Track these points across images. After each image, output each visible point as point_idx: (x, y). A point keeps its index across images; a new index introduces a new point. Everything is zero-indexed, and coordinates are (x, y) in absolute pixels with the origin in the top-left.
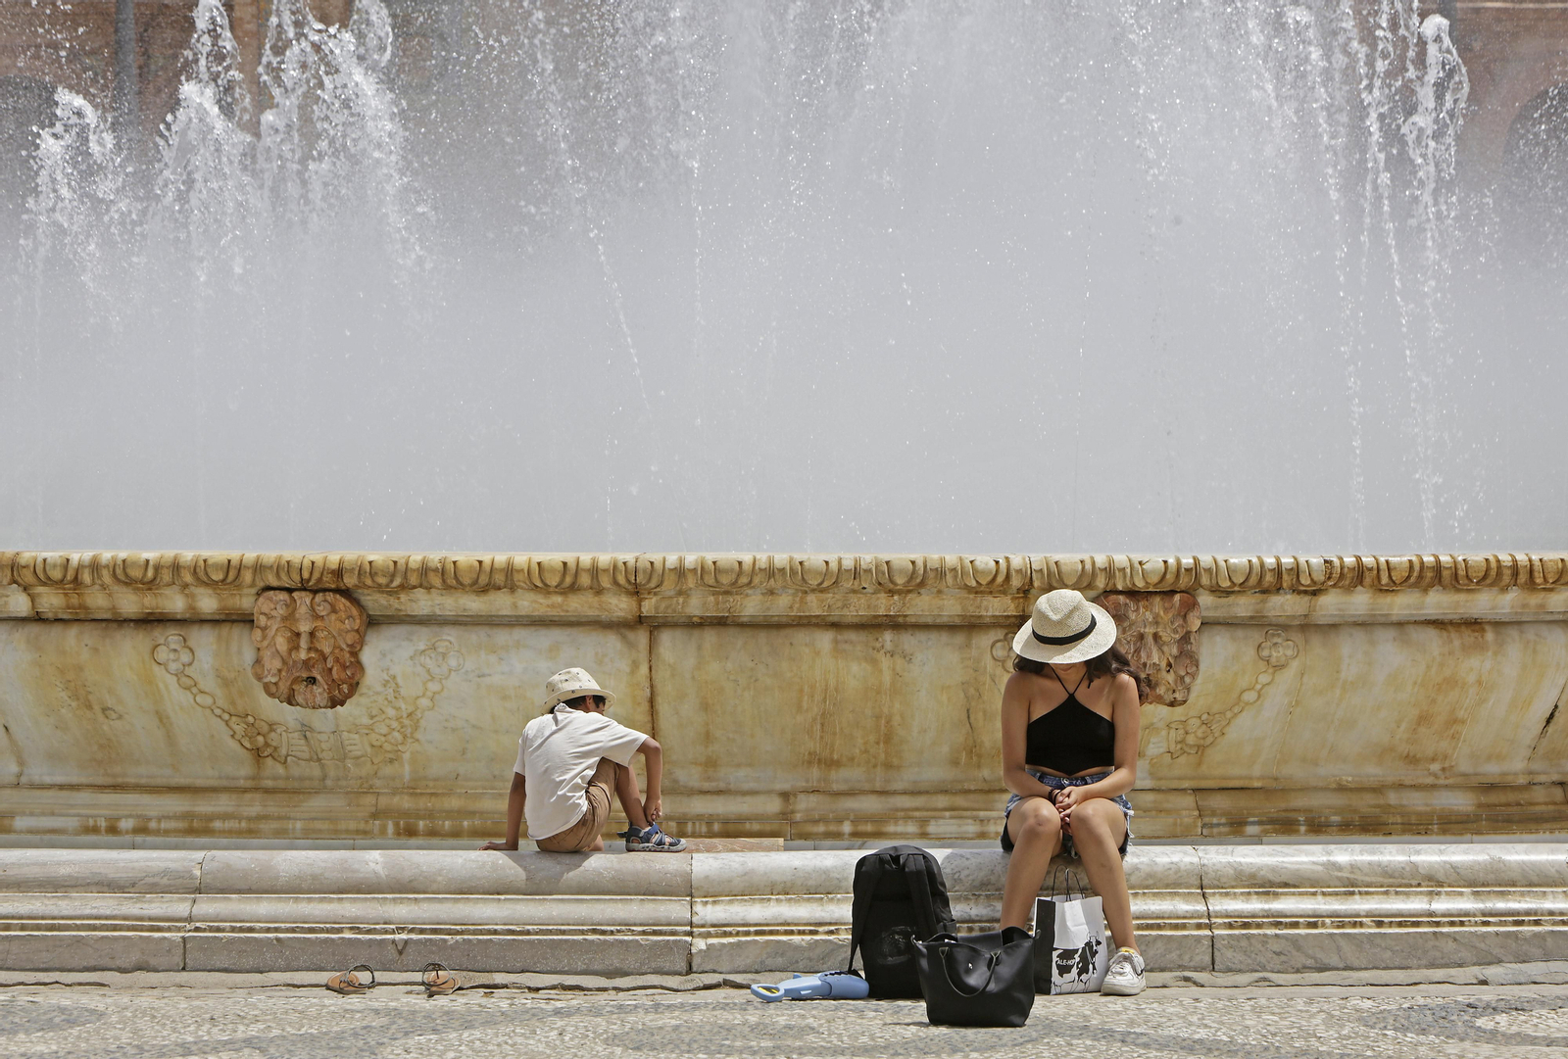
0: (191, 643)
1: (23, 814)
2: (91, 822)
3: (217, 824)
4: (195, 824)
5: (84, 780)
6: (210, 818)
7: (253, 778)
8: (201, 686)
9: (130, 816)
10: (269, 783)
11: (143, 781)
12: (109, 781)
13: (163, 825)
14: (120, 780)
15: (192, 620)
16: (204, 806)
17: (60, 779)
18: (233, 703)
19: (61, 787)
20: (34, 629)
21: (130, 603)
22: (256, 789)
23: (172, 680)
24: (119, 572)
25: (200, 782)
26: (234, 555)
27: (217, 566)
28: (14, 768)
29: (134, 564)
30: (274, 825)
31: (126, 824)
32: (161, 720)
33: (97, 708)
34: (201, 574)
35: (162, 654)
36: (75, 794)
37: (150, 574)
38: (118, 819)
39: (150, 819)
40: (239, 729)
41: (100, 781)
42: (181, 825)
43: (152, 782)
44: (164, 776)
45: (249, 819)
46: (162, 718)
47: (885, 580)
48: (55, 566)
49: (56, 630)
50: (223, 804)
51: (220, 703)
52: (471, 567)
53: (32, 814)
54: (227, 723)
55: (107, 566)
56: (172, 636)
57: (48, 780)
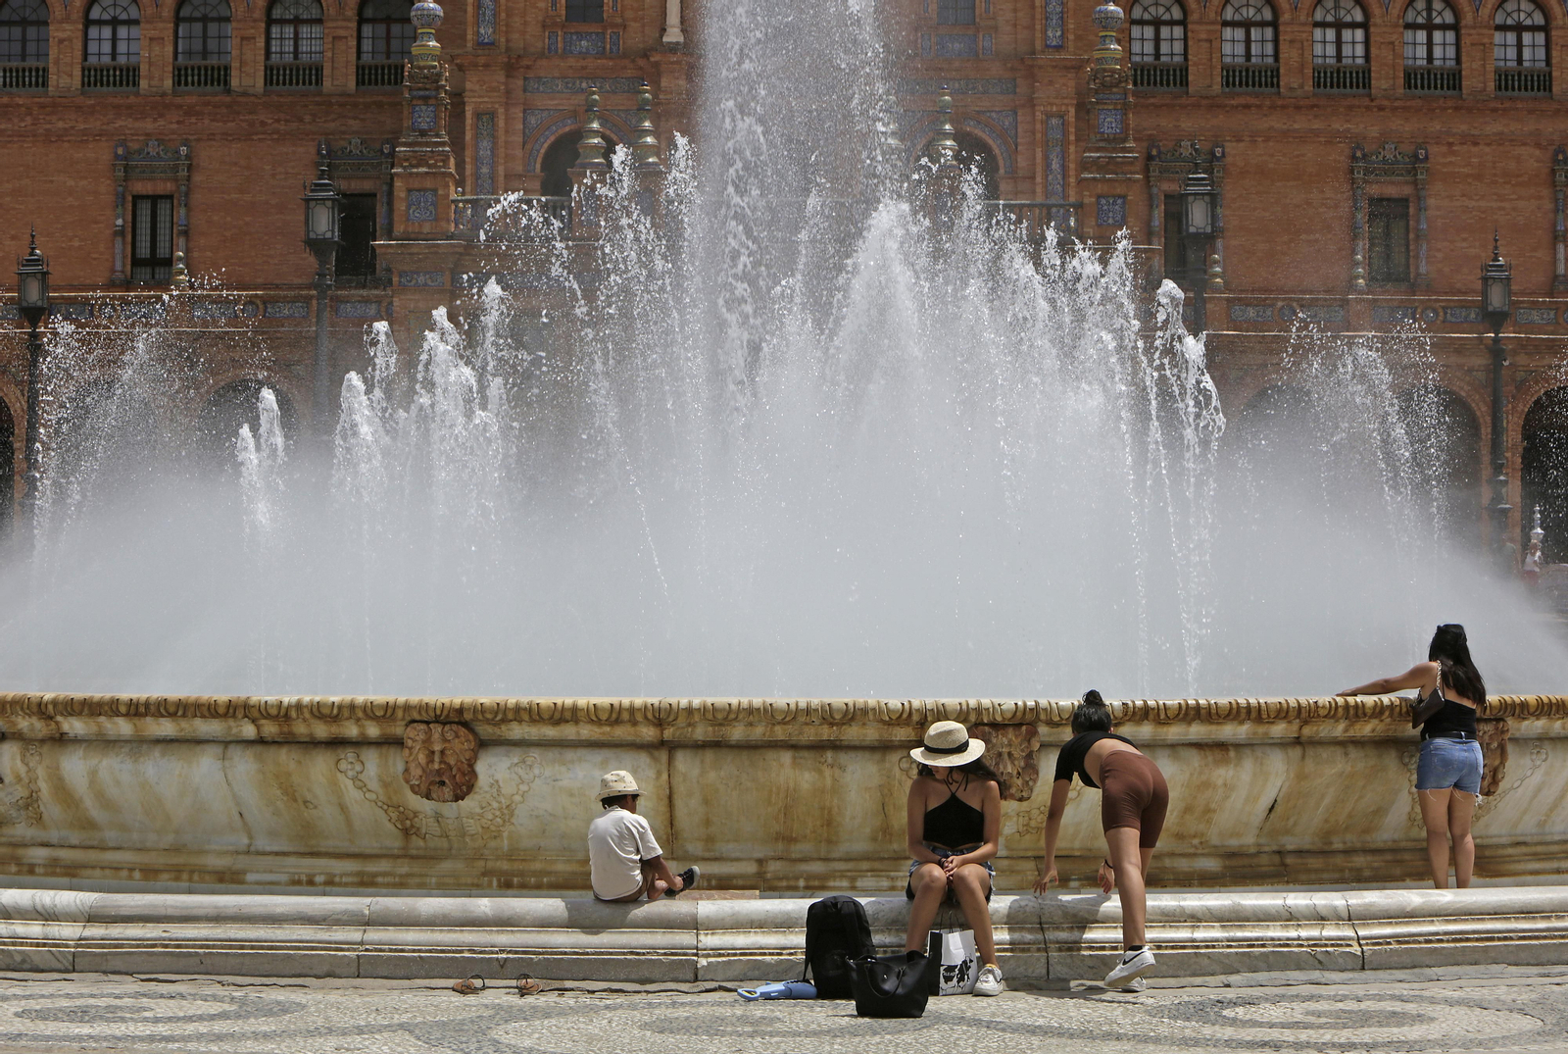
0: (363, 758)
1: (252, 871)
2: (296, 877)
3: (380, 879)
4: (365, 879)
5: (291, 849)
6: (375, 875)
7: (404, 849)
8: (369, 787)
9: (320, 874)
10: (414, 852)
11: (331, 850)
12: (308, 850)
13: (344, 880)
14: (315, 850)
15: (361, 743)
16: (372, 867)
17: (276, 848)
18: (390, 798)
19: (277, 854)
20: (259, 748)
21: (321, 731)
22: (405, 856)
23: (349, 783)
24: (314, 710)
25: (368, 851)
26: (391, 699)
27: (380, 706)
28: (246, 841)
29: (325, 705)
30: (417, 880)
31: (319, 879)
32: (342, 809)
33: (300, 801)
34: (369, 712)
35: (343, 765)
36: (286, 858)
37: (335, 711)
38: (315, 875)
39: (335, 876)
40: (394, 815)
41: (302, 850)
42: (355, 879)
43: (337, 851)
44: (344, 846)
45: (401, 876)
46: (343, 808)
47: (826, 716)
48: (272, 706)
49: (273, 749)
50: (383, 866)
51: (381, 798)
52: (549, 707)
53: (257, 872)
54: (386, 811)
55: (307, 706)
56: (349, 754)
57: (268, 849)
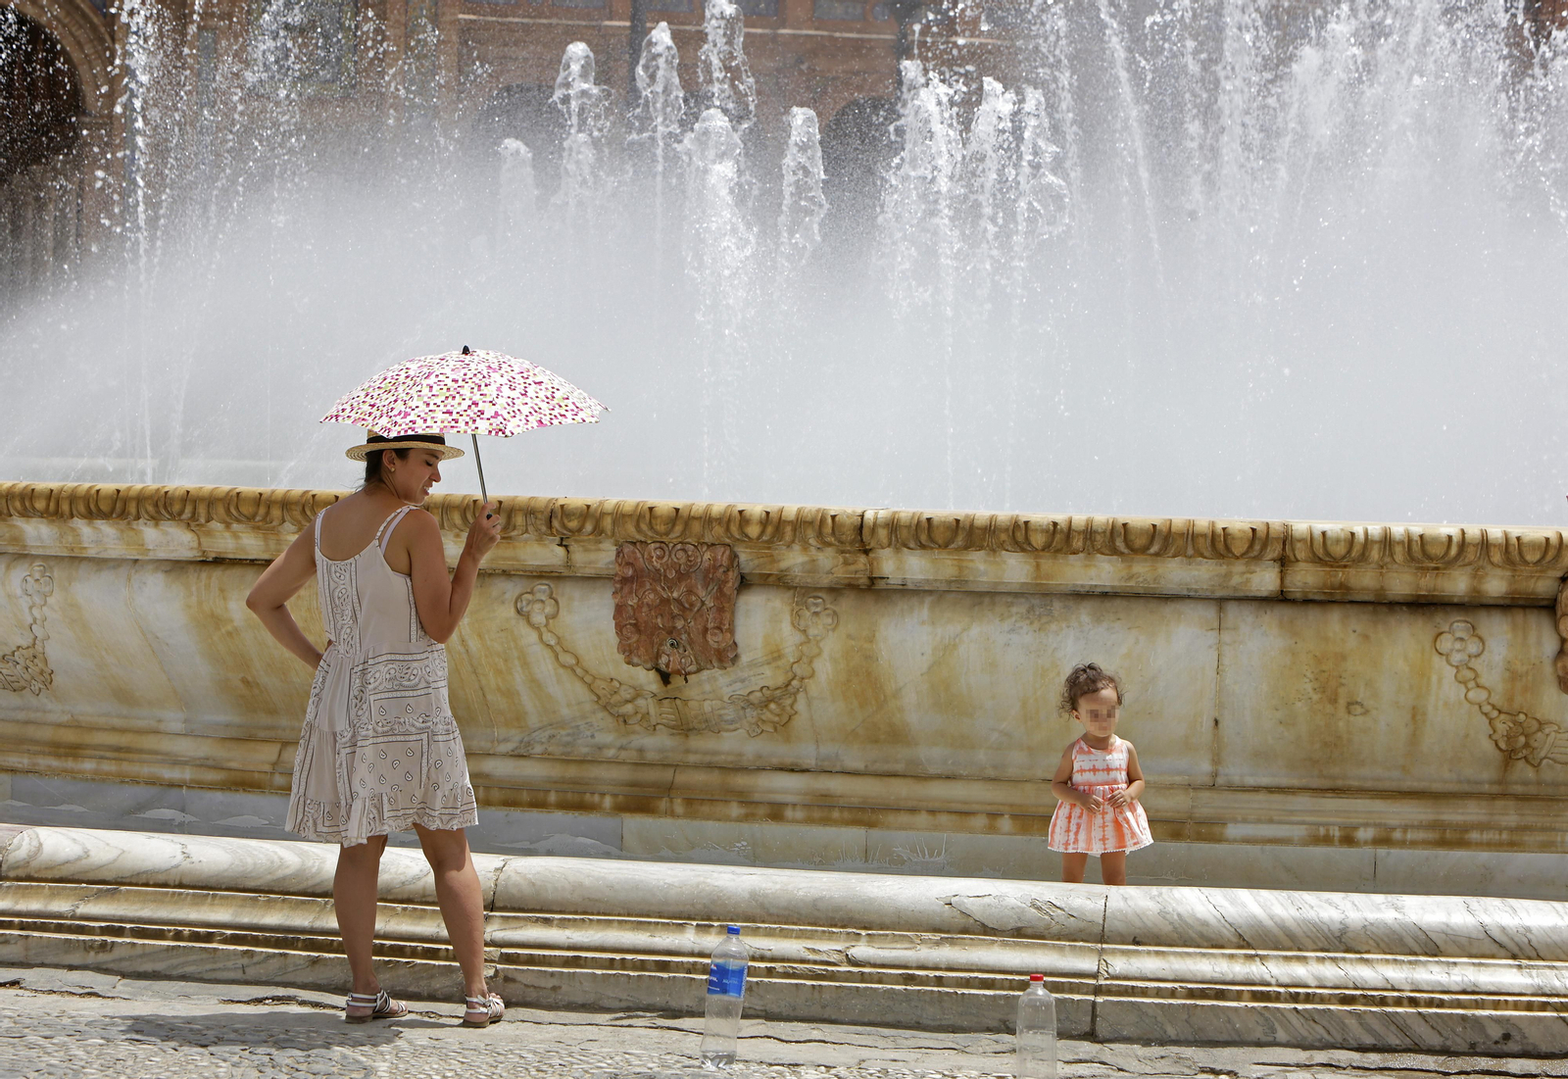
0: (1482, 631)
1: (1235, 821)
2: (1322, 831)
3: (1474, 836)
4: (1448, 835)
5: (1296, 782)
6: (1466, 828)
7: (1499, 783)
8: (1482, 681)
9: (1366, 825)
10: (1519, 789)
11: (1369, 784)
12: (1327, 784)
13: (1410, 836)
14: (1340, 783)
15: (1474, 606)
16: (1454, 814)
17: (1265, 781)
18: (1510, 699)
19: (1271, 790)
20: (1286, 612)
22: (1504, 796)
23: (1449, 672)
24: (1416, 548)
25: (1437, 787)
27: (1534, 545)
28: (1206, 767)
29: (1435, 540)
30: (1540, 837)
31: (1364, 834)
32: (1414, 717)
33: (1342, 702)
34: (1515, 553)
35: (1446, 643)
36: (1290, 798)
37: (1454, 551)
38: (1356, 828)
39: (1394, 829)
40: (1502, 728)
41: (1316, 783)
42: (1430, 835)
43: (1380, 785)
44: (1393, 778)
45: (1511, 830)
46: (1416, 715)
48: (1338, 541)
49: (1313, 614)
50: (1470, 812)
51: (1495, 699)
53: (1245, 821)
54: (1491, 721)
55: (1401, 542)
56: (1458, 625)
57: (1250, 781)
